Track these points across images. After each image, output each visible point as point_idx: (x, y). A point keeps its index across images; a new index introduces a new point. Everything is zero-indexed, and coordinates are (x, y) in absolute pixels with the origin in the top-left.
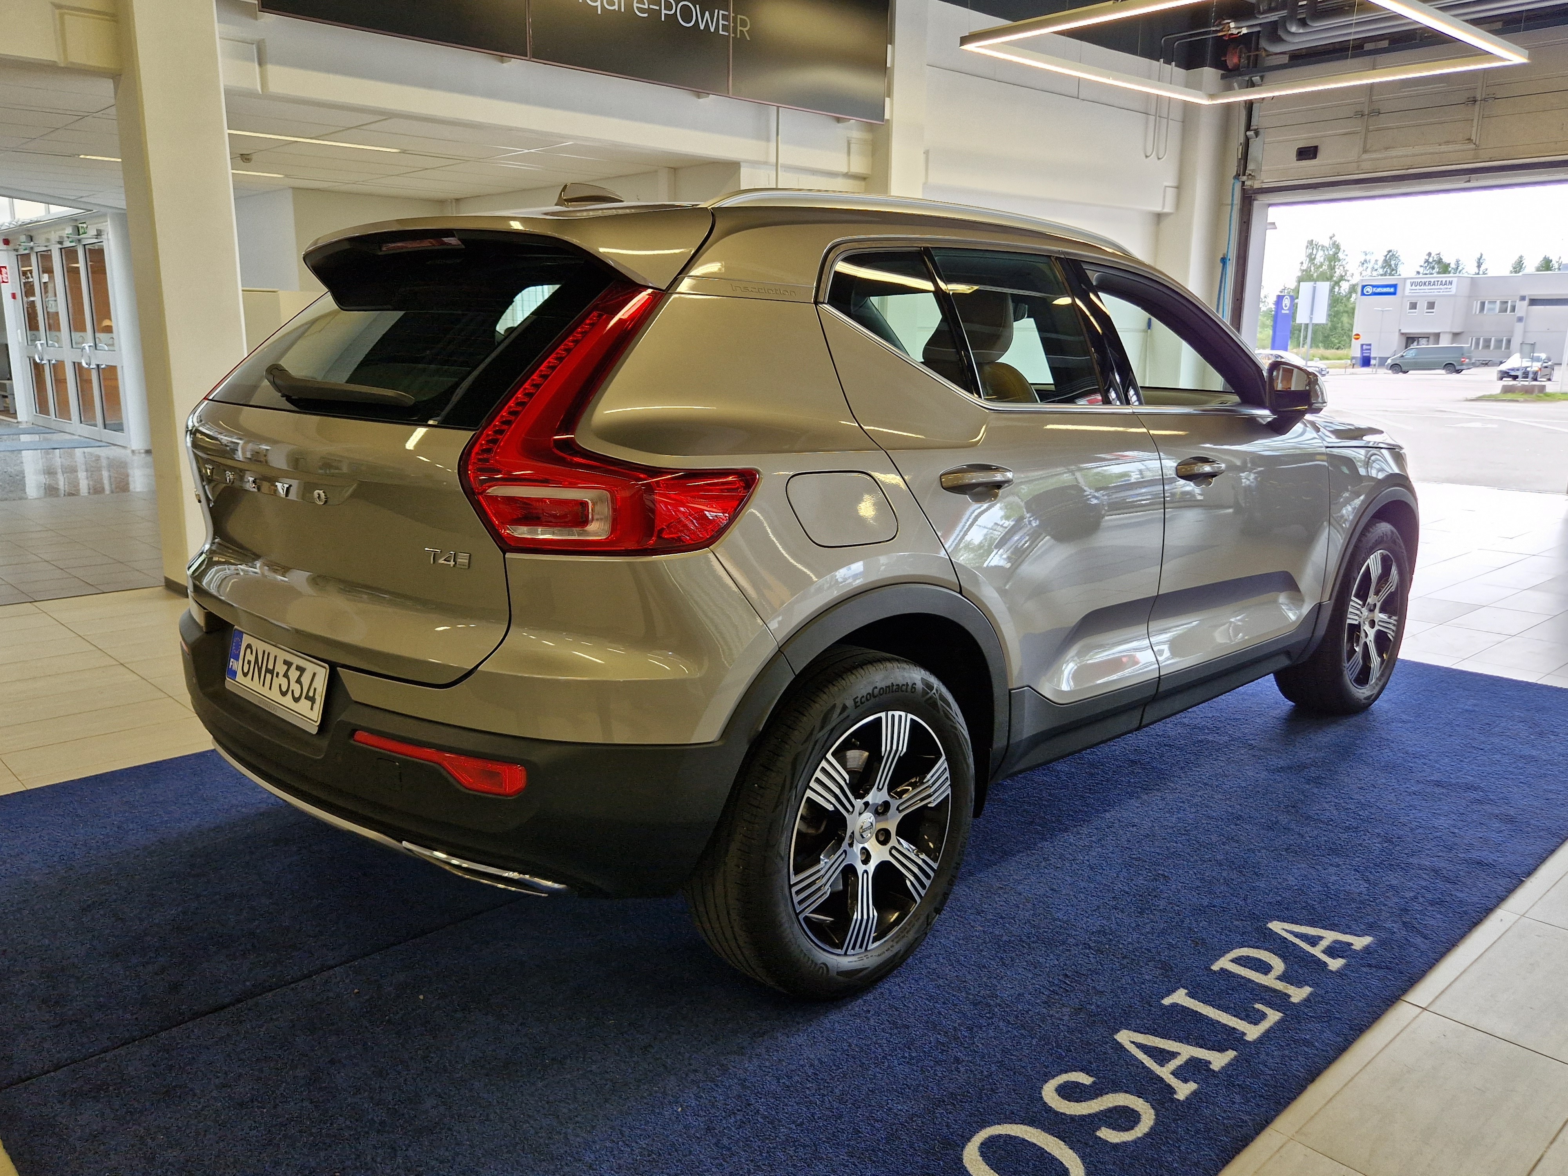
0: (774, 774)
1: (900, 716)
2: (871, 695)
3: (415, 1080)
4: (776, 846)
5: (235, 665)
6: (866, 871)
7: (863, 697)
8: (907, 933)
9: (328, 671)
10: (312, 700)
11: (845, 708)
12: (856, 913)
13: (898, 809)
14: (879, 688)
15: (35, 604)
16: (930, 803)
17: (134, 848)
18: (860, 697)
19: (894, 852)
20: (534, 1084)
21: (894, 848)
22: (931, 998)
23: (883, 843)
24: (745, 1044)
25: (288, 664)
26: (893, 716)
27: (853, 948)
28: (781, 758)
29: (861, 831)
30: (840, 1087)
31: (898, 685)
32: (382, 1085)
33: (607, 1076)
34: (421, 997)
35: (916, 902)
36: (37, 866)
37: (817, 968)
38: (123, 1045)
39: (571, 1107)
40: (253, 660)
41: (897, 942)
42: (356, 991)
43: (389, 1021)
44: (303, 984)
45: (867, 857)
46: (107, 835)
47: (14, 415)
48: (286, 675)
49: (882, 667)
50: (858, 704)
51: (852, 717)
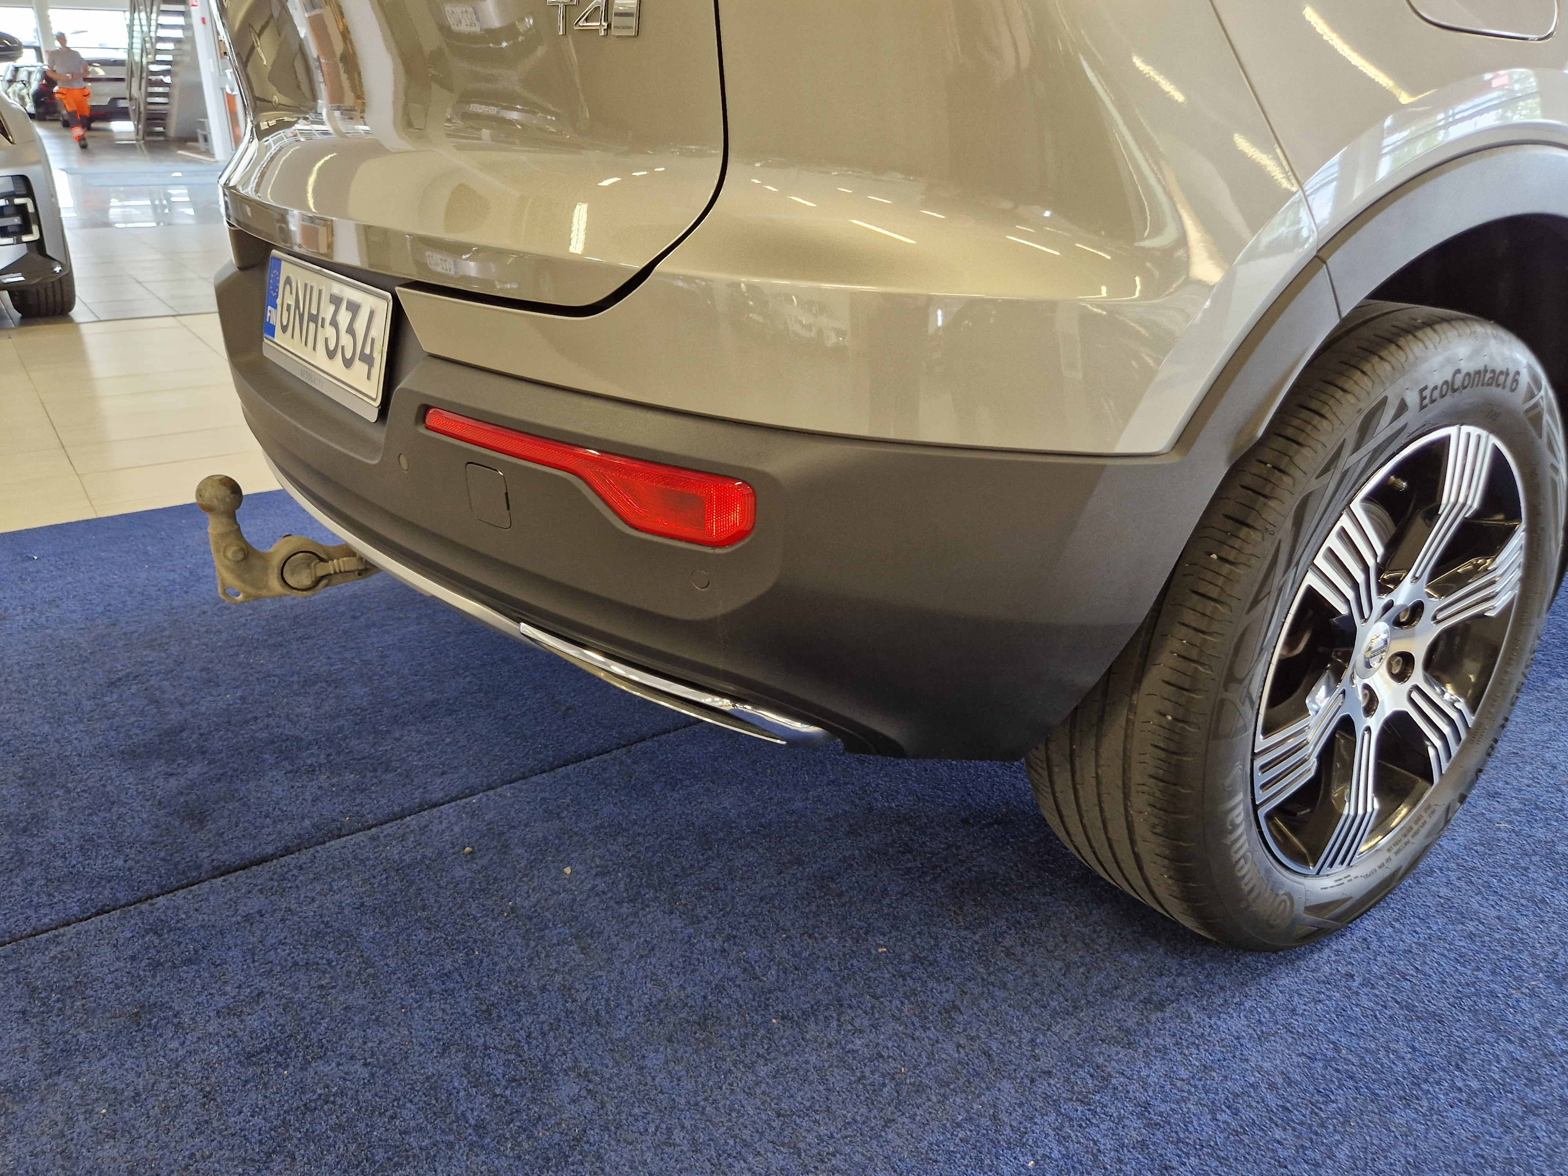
0: (1255, 536)
1: (1479, 437)
2: (1450, 387)
3: (544, 1034)
4: (1246, 682)
5: (274, 316)
6: (1368, 729)
7: (1435, 388)
8: (1413, 837)
9: (391, 304)
10: (368, 360)
11: (1403, 407)
12: (1347, 804)
13: (1434, 618)
14: (1464, 372)
15: (179, 318)
16: (1489, 609)
17: (203, 601)
18: (1431, 387)
19: (1415, 696)
20: (751, 1067)
21: (1417, 688)
22: (1462, 959)
23: (1401, 677)
24: (1130, 1023)
25: (336, 301)
26: (1469, 435)
27: (1331, 865)
28: (1272, 503)
29: (1369, 654)
30: (1345, 1148)
31: (1493, 371)
32: (490, 1042)
33: (884, 1067)
34: (568, 870)
35: (1432, 782)
36: (75, 616)
37: (1278, 900)
38: (97, 914)
39: (823, 1130)
40: (293, 303)
41: (1397, 853)
42: (468, 849)
43: (513, 910)
44: (389, 831)
45: (1371, 704)
46: (174, 582)
47: (209, 153)
48: (334, 323)
49: (1468, 331)
50: (1426, 401)
51: (1410, 429)
